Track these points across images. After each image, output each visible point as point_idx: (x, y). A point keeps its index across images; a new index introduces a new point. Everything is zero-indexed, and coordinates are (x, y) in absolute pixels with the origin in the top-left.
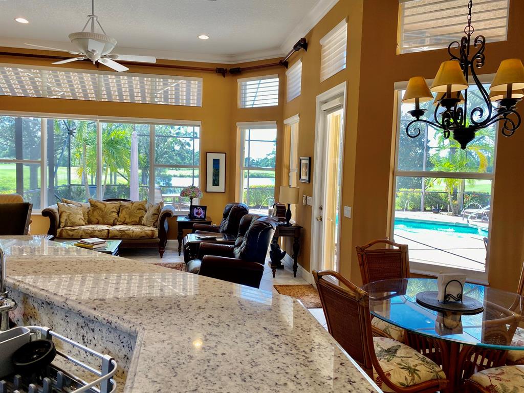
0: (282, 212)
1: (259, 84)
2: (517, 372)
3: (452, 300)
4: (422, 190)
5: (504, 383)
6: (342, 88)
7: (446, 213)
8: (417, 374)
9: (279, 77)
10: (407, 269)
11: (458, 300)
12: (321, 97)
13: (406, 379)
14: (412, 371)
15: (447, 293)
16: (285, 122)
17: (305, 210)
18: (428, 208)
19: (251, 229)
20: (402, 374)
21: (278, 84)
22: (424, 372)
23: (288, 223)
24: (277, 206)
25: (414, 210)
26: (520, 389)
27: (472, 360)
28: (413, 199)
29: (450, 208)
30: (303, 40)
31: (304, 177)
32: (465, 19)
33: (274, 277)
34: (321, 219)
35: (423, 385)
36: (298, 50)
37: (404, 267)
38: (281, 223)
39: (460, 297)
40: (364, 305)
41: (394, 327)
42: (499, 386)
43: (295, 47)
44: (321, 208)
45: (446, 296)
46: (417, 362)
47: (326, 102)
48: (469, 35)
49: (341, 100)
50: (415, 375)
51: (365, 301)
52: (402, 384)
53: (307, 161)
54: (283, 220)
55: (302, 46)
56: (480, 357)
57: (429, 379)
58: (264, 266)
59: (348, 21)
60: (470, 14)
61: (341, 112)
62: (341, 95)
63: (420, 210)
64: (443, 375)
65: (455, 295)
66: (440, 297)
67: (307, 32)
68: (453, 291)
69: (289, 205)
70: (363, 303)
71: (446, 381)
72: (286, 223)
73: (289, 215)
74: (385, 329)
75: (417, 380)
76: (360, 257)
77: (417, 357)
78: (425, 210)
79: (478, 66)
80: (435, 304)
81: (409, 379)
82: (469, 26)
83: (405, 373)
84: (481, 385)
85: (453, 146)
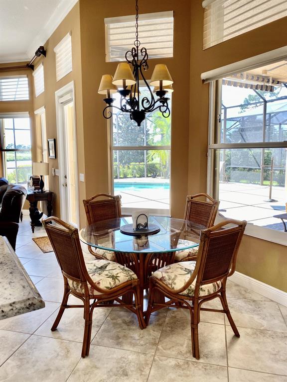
0: (38, 182)
1: (18, 81)
2: (178, 266)
3: (141, 227)
4: (145, 163)
5: (169, 274)
6: (70, 86)
7: (160, 177)
8: (118, 279)
9: (27, 77)
10: (119, 212)
11: (145, 227)
12: (58, 93)
13: (110, 283)
14: (114, 278)
15: (138, 223)
16: (36, 112)
17: (55, 179)
18: (149, 175)
19: (5, 196)
20: (107, 281)
21: (27, 82)
22: (123, 277)
23: (42, 190)
24: (33, 179)
25: (140, 177)
26: (178, 276)
27: (153, 262)
28: (140, 169)
29: (162, 174)
30: (42, 48)
31: (52, 154)
32: (134, 35)
33: (33, 232)
34: (66, 185)
35: (122, 285)
36: (39, 56)
37: (117, 211)
38: (37, 191)
39: (146, 225)
40: (75, 238)
41: (108, 251)
42: (167, 277)
43: (36, 53)
44: (66, 177)
45: (138, 226)
46: (118, 271)
47: (61, 97)
48: (137, 47)
49: (71, 95)
50: (117, 280)
51: (75, 234)
52: (107, 288)
53: (53, 142)
54: (38, 189)
55: (42, 53)
56: (158, 260)
57: (126, 280)
58: (19, 224)
59: (71, 34)
60: (137, 32)
61: (72, 104)
62: (70, 91)
63: (144, 177)
64: (135, 276)
65: (143, 224)
66: (134, 227)
67: (45, 42)
68: (142, 221)
69: (41, 176)
70: (74, 236)
71: (136, 280)
72: (40, 191)
73: (42, 184)
74: (103, 255)
75: (117, 283)
76: (86, 207)
77: (119, 268)
78: (147, 176)
79: (144, 69)
80: (132, 231)
81: (112, 283)
82: (137, 41)
83: (110, 280)
84: (157, 278)
85: (162, 133)
